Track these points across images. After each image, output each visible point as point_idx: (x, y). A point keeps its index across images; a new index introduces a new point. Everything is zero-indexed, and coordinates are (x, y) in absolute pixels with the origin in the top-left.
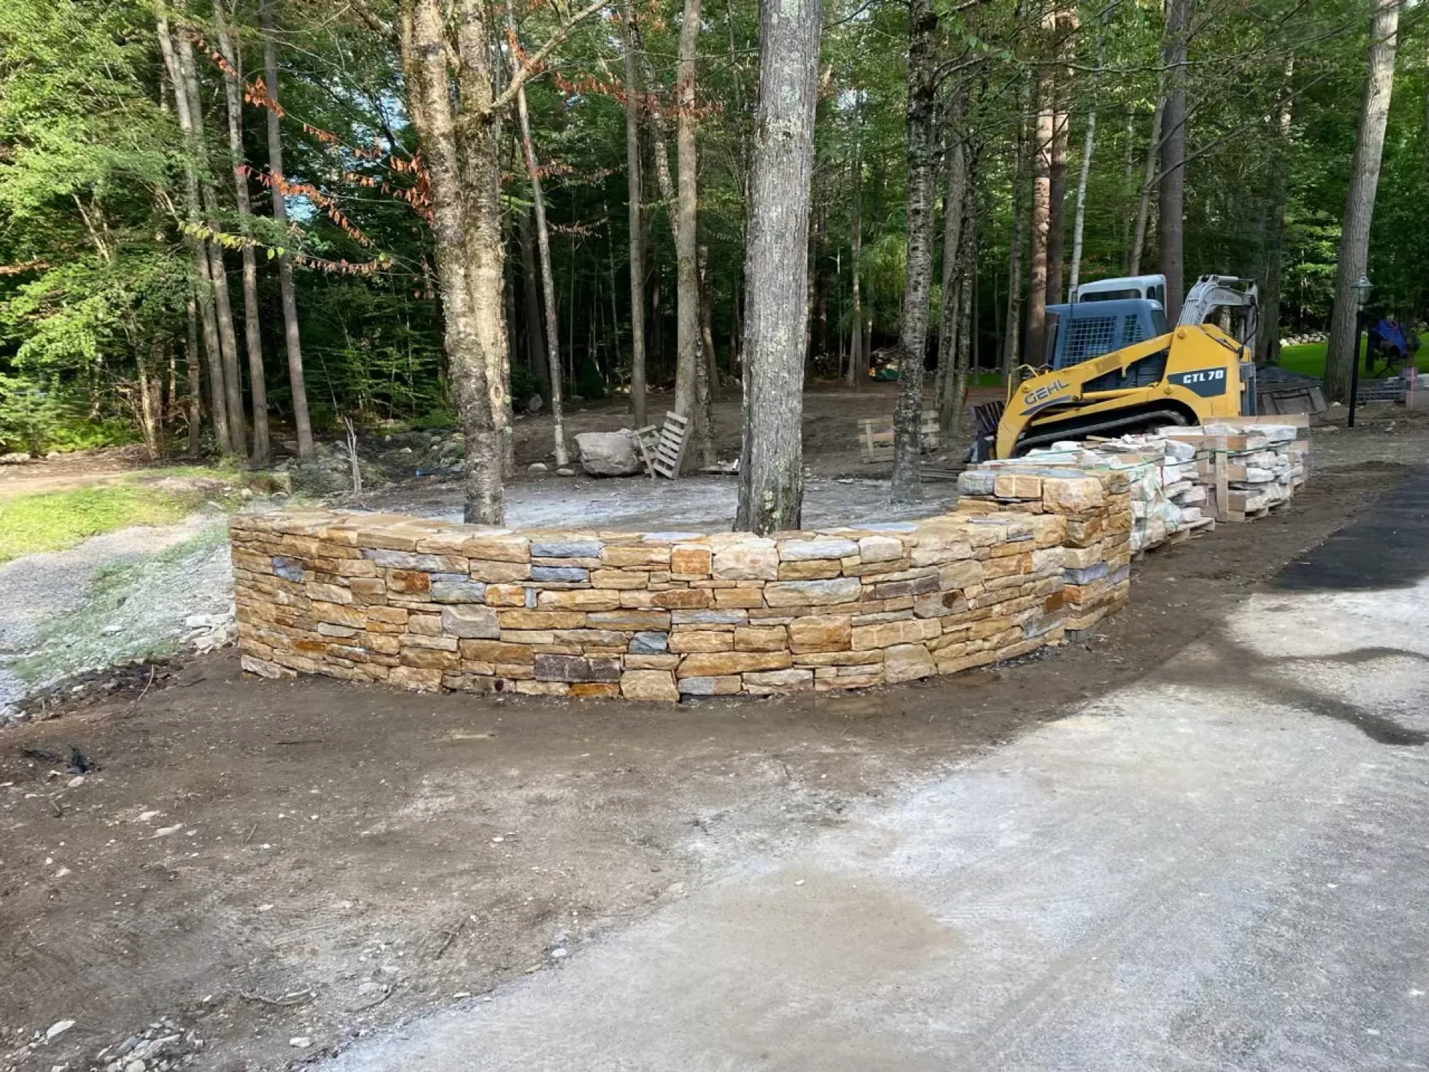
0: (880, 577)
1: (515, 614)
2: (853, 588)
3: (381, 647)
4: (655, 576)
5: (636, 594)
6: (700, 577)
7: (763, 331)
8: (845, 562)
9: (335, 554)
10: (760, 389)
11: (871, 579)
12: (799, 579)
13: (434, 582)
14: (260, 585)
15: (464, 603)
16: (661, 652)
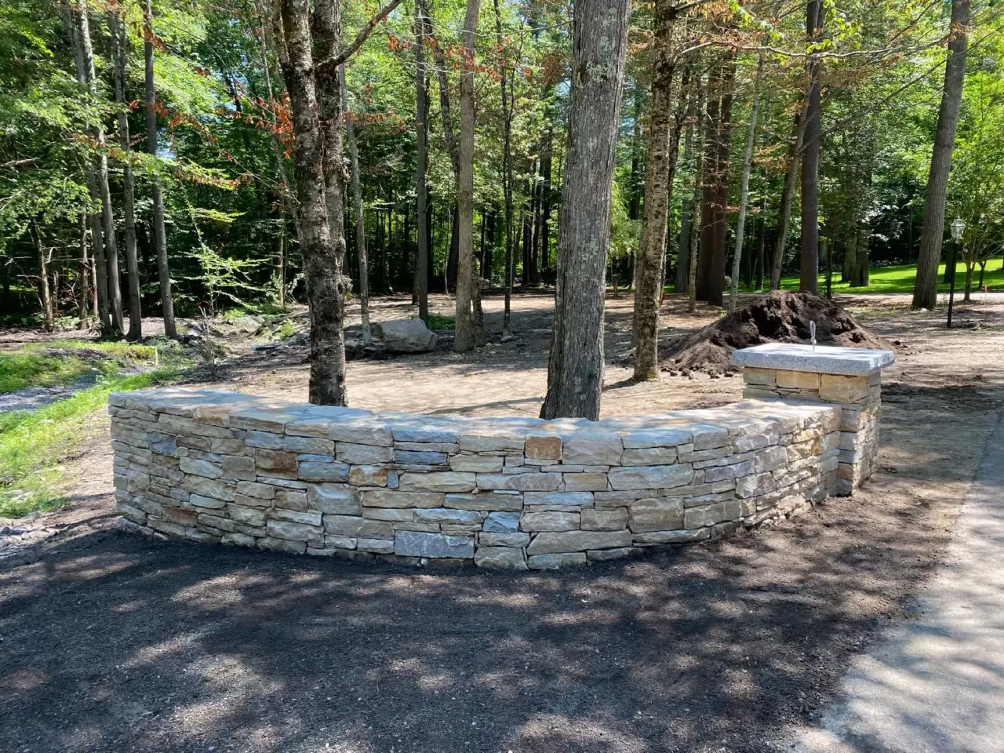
0: (710, 463)
1: (378, 494)
2: (687, 473)
3: (249, 519)
4: (509, 461)
5: (492, 477)
6: (552, 462)
7: (578, 243)
8: (681, 449)
9: (207, 433)
10: (574, 292)
11: (701, 465)
12: (641, 465)
13: (300, 462)
14: (137, 457)
15: (330, 482)
16: (513, 530)
